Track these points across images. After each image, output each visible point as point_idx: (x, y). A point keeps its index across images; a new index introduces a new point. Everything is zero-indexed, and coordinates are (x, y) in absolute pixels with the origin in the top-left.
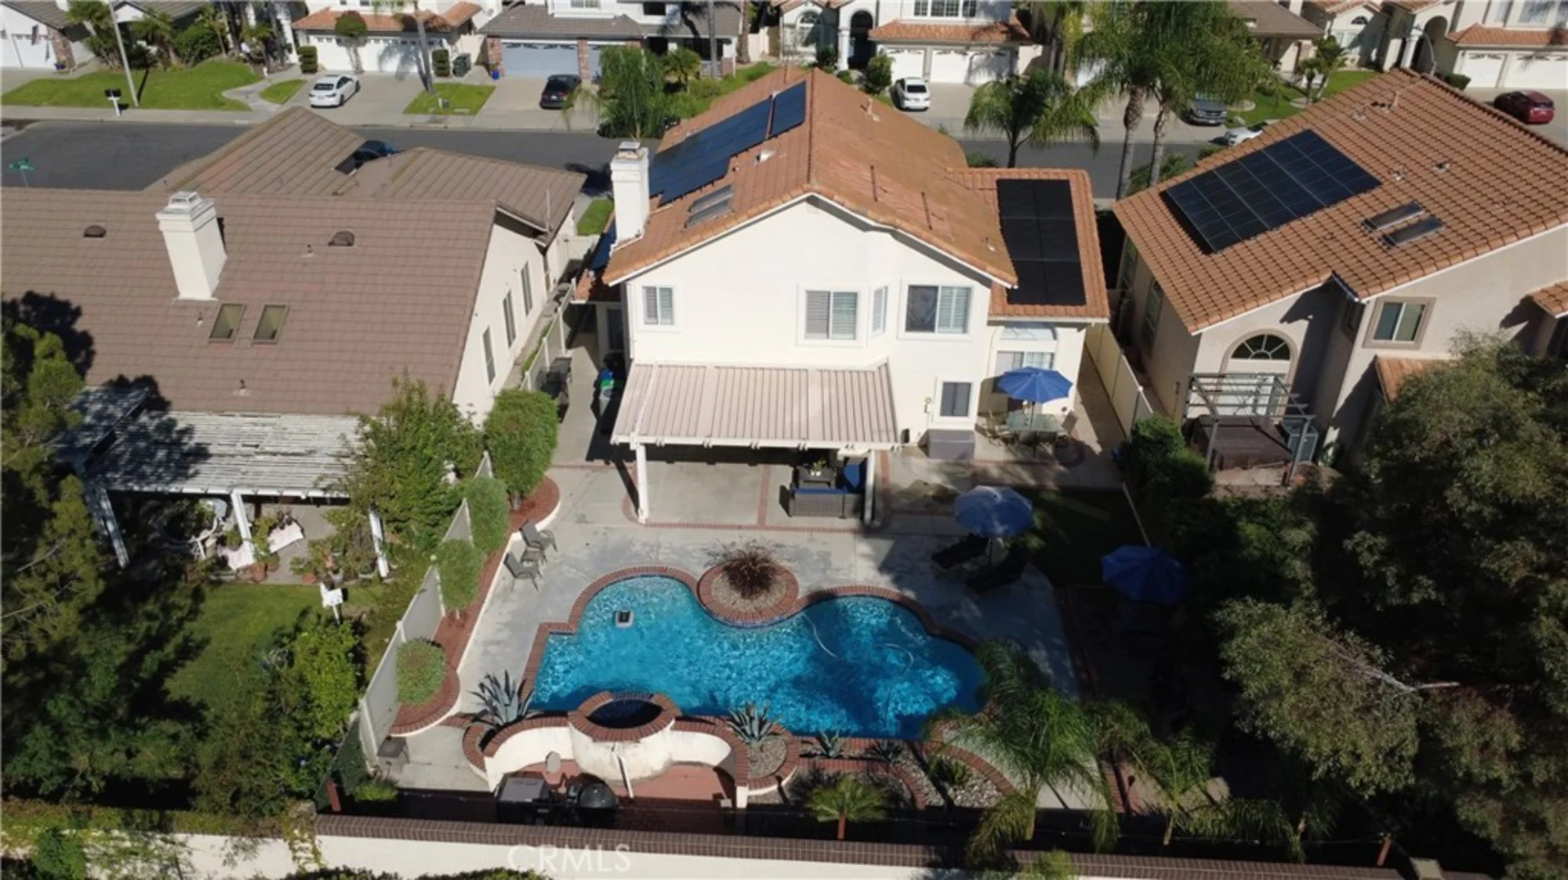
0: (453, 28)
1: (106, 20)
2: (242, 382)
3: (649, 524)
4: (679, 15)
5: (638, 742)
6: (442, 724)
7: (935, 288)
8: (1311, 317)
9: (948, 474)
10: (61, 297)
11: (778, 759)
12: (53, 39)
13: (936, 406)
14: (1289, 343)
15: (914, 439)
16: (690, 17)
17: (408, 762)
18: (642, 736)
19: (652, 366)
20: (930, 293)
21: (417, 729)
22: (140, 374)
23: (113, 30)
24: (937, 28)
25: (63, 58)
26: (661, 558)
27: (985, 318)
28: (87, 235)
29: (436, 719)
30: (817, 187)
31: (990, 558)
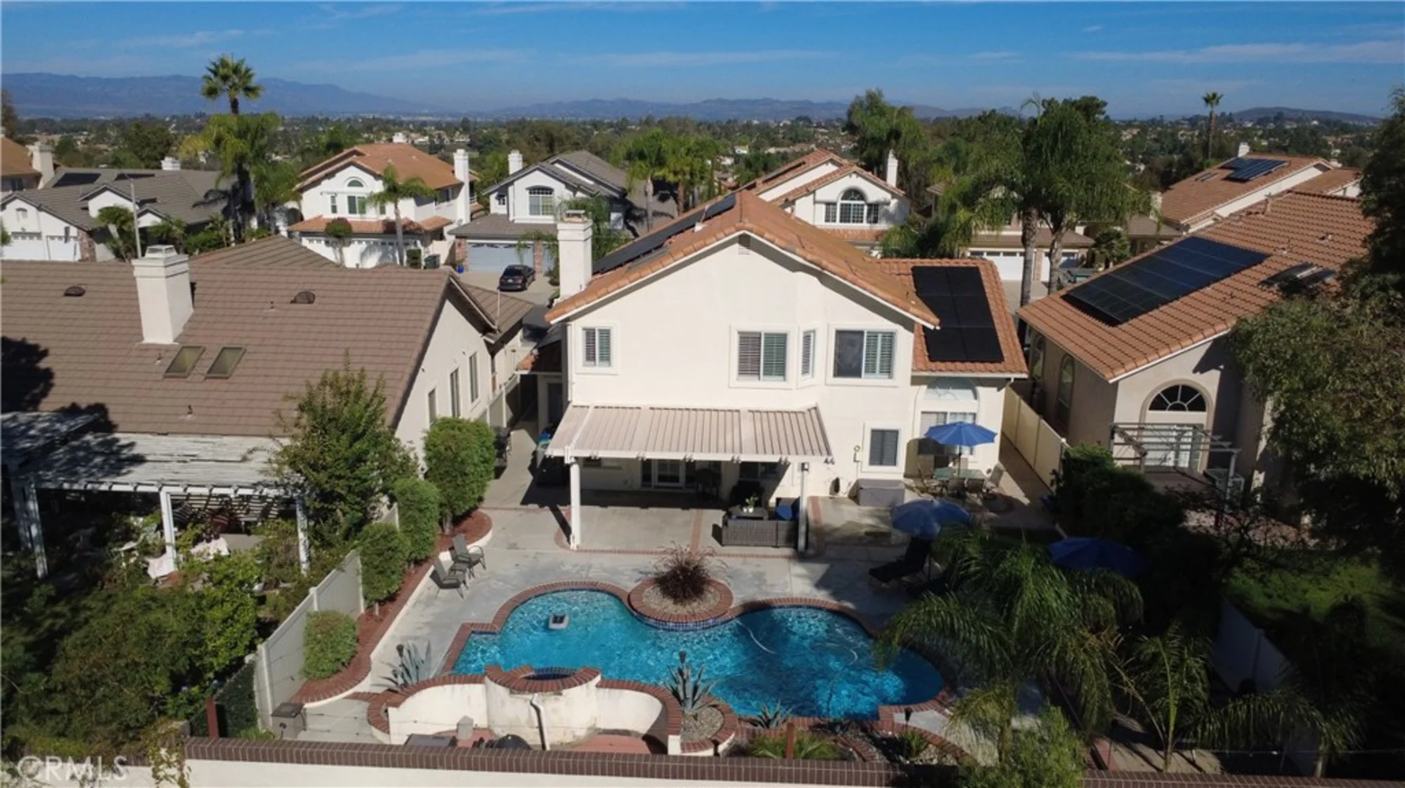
0: (427, 232)
1: (129, 223)
2: (190, 407)
3: (579, 550)
4: (622, 222)
5: (560, 694)
6: (346, 698)
7: (861, 333)
8: (1222, 367)
9: (879, 517)
10: (31, 342)
11: (714, 726)
12: (82, 239)
13: (865, 455)
14: (1205, 395)
15: (844, 489)
16: (632, 224)
17: (305, 730)
18: (565, 687)
19: (588, 407)
20: (856, 337)
21: (319, 699)
22: (93, 401)
23: (134, 233)
24: (846, 231)
25: (87, 255)
26: (591, 575)
27: (909, 374)
28: (67, 294)
29: (341, 692)
30: (749, 225)
31: (929, 576)
